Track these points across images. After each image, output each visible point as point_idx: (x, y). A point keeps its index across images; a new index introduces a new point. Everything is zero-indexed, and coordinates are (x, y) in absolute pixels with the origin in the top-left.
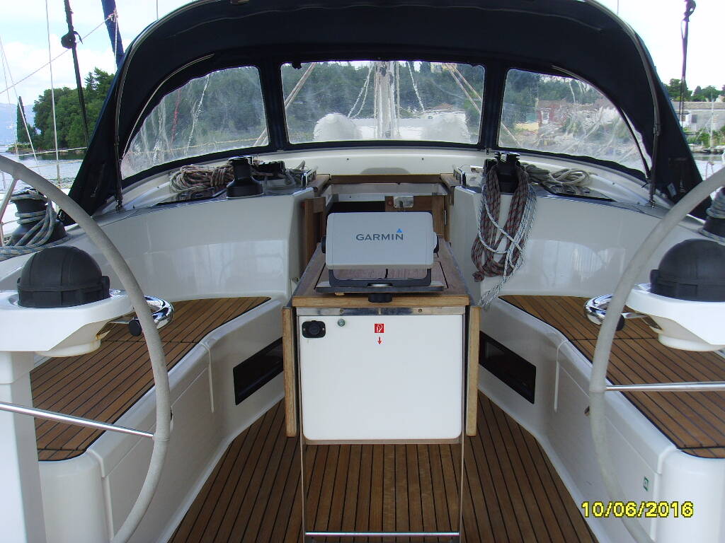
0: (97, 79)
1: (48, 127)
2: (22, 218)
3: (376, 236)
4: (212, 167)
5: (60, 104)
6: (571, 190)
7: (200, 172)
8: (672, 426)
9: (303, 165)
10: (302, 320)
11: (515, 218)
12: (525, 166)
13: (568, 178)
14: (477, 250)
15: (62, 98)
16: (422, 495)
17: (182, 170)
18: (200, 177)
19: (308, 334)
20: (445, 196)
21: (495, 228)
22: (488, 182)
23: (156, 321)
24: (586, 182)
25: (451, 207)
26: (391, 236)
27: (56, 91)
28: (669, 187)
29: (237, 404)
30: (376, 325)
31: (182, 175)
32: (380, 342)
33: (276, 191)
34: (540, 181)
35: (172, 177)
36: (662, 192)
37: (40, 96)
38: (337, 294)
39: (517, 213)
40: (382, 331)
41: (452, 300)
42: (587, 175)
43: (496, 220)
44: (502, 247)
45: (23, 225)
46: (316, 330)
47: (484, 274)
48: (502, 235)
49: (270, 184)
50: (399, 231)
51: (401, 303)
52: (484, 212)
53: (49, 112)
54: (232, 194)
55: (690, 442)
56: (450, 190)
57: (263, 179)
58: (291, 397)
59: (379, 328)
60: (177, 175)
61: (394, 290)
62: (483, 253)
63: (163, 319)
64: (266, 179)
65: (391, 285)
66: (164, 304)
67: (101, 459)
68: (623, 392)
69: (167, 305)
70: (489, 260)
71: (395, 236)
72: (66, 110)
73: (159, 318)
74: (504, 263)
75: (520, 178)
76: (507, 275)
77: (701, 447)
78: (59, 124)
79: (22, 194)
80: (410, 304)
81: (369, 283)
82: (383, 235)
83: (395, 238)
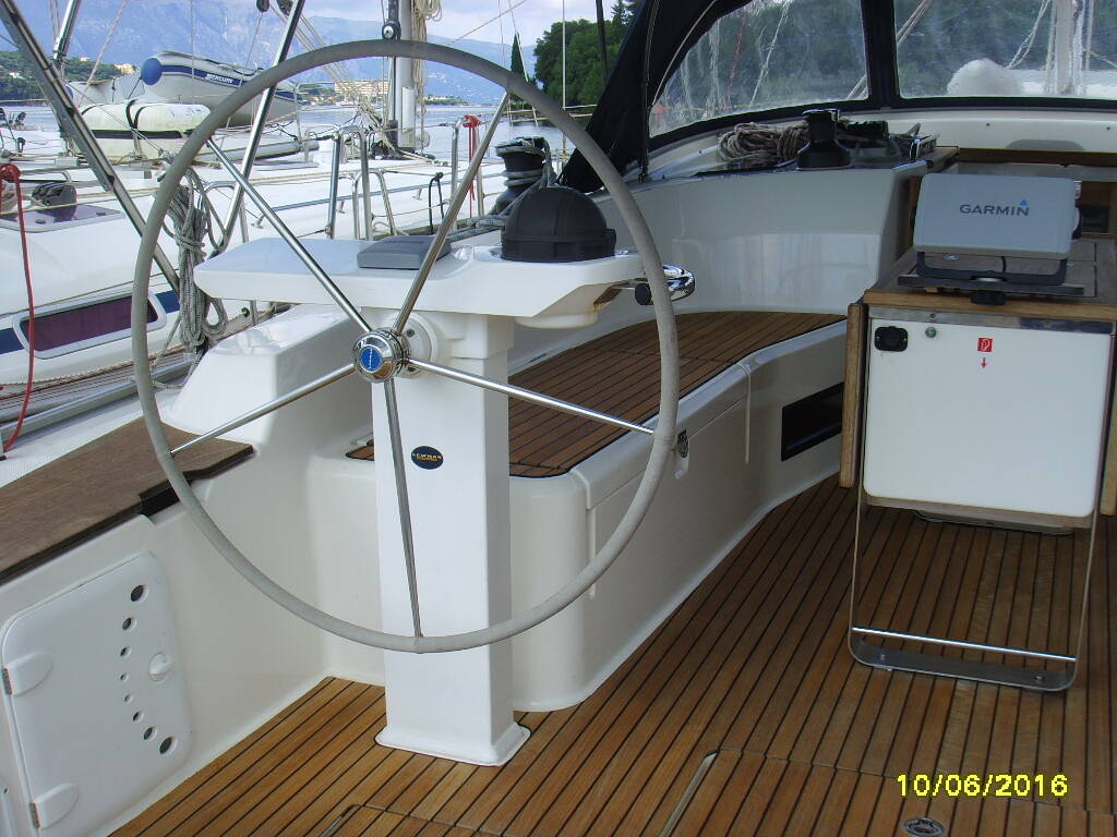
0: (629, 8)
1: (554, 79)
2: (511, 179)
3: (989, 209)
4: (780, 127)
5: (572, 42)
7: (762, 133)
9: (917, 129)
10: (876, 324)
15: (578, 35)
16: (1034, 609)
17: (738, 129)
18: (763, 141)
19: (882, 346)
23: (671, 289)
26: (1010, 209)
27: (568, 25)
29: (783, 460)
30: (981, 340)
31: (736, 137)
32: (984, 365)
33: (871, 163)
35: (721, 139)
37: (546, 33)
38: (928, 290)
40: (989, 350)
41: (1096, 311)
45: (511, 188)
46: (894, 340)
49: (862, 153)
50: (1024, 203)
51: (1020, 310)
53: (556, 56)
54: (805, 163)
57: (853, 147)
58: (851, 432)
59: (985, 345)
60: (729, 136)
61: (1007, 289)
63: (679, 289)
64: (858, 145)
65: (1005, 280)
66: (683, 273)
67: (587, 484)
69: (687, 274)
71: (1016, 210)
72: (581, 53)
73: (675, 286)
78: (569, 74)
79: (513, 145)
80: (1033, 312)
81: (975, 276)
82: (999, 208)
83: (1016, 212)
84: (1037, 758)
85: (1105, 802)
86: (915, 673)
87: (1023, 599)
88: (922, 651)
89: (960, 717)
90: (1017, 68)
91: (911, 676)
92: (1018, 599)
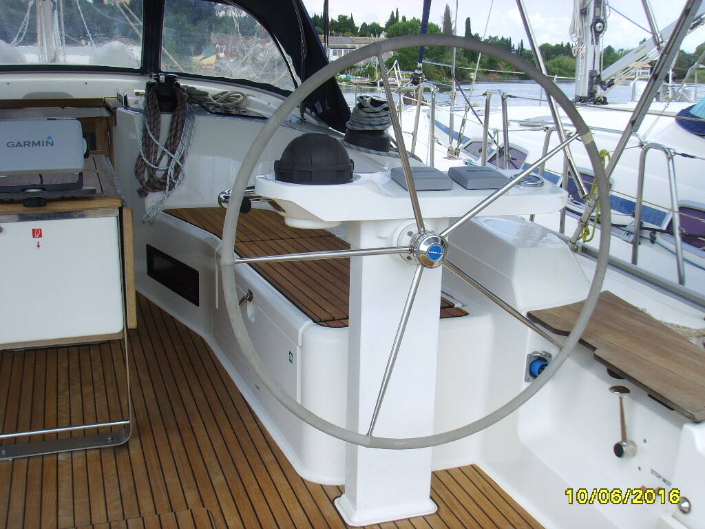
3: (27, 144)
6: (229, 109)
8: (312, 306)
11: (175, 135)
12: (186, 88)
13: (227, 100)
14: (140, 167)
16: (96, 395)
20: (107, 117)
21: (157, 145)
22: (148, 102)
24: (244, 103)
25: (114, 128)
26: (41, 143)
28: (316, 105)
30: (34, 230)
32: (38, 246)
34: (200, 103)
36: (311, 111)
39: (176, 131)
40: (40, 236)
41: (106, 203)
42: (245, 97)
43: (157, 138)
44: (163, 164)
47: (147, 190)
48: (163, 151)
50: (49, 138)
51: (56, 208)
52: (145, 131)
55: (324, 316)
56: (112, 111)
59: (37, 233)
61: (47, 195)
62: (146, 171)
65: (44, 189)
68: (250, 264)
70: (151, 176)
71: (45, 143)
74: (166, 179)
75: (179, 98)
76: (170, 190)
77: (334, 319)
80: (66, 208)
81: (24, 189)
82: (33, 142)
83: (45, 144)
84: (120, 491)
85: (167, 506)
86: (28, 457)
87: (88, 389)
88: (30, 441)
89: (65, 479)
90: (20, 44)
91: (26, 460)
92: (84, 391)
